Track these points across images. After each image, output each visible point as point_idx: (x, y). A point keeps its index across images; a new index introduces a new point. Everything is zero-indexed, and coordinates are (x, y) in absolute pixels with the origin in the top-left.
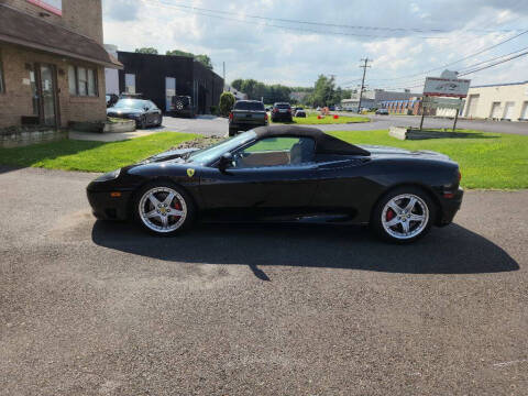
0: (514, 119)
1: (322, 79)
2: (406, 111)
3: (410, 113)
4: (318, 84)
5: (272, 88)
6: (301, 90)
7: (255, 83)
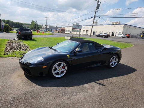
0: (82, 34)
1: (33, 22)
2: (58, 32)
3: (59, 32)
4: (32, 23)
5: (16, 23)
6: (26, 24)
7: (10, 21)
